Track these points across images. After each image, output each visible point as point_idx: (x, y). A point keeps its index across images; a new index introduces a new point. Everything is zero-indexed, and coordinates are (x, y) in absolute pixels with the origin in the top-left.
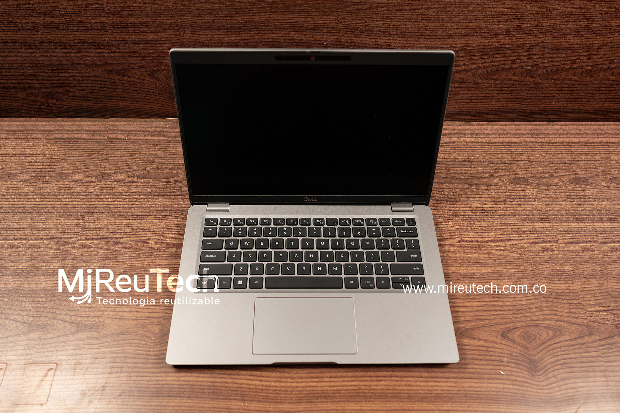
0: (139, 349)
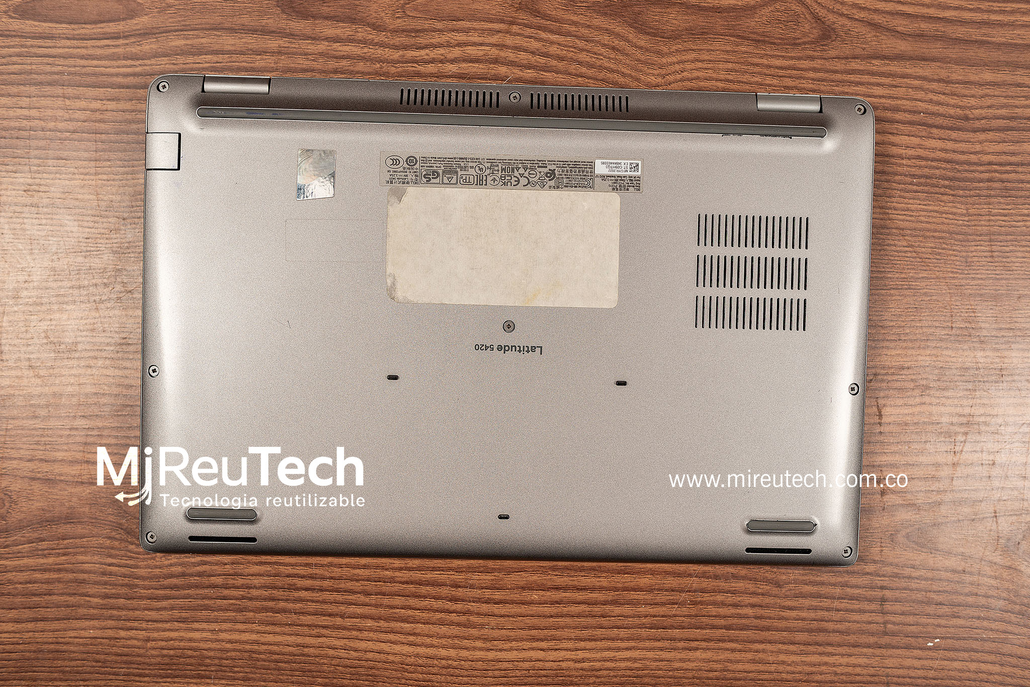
0: (110, 560)
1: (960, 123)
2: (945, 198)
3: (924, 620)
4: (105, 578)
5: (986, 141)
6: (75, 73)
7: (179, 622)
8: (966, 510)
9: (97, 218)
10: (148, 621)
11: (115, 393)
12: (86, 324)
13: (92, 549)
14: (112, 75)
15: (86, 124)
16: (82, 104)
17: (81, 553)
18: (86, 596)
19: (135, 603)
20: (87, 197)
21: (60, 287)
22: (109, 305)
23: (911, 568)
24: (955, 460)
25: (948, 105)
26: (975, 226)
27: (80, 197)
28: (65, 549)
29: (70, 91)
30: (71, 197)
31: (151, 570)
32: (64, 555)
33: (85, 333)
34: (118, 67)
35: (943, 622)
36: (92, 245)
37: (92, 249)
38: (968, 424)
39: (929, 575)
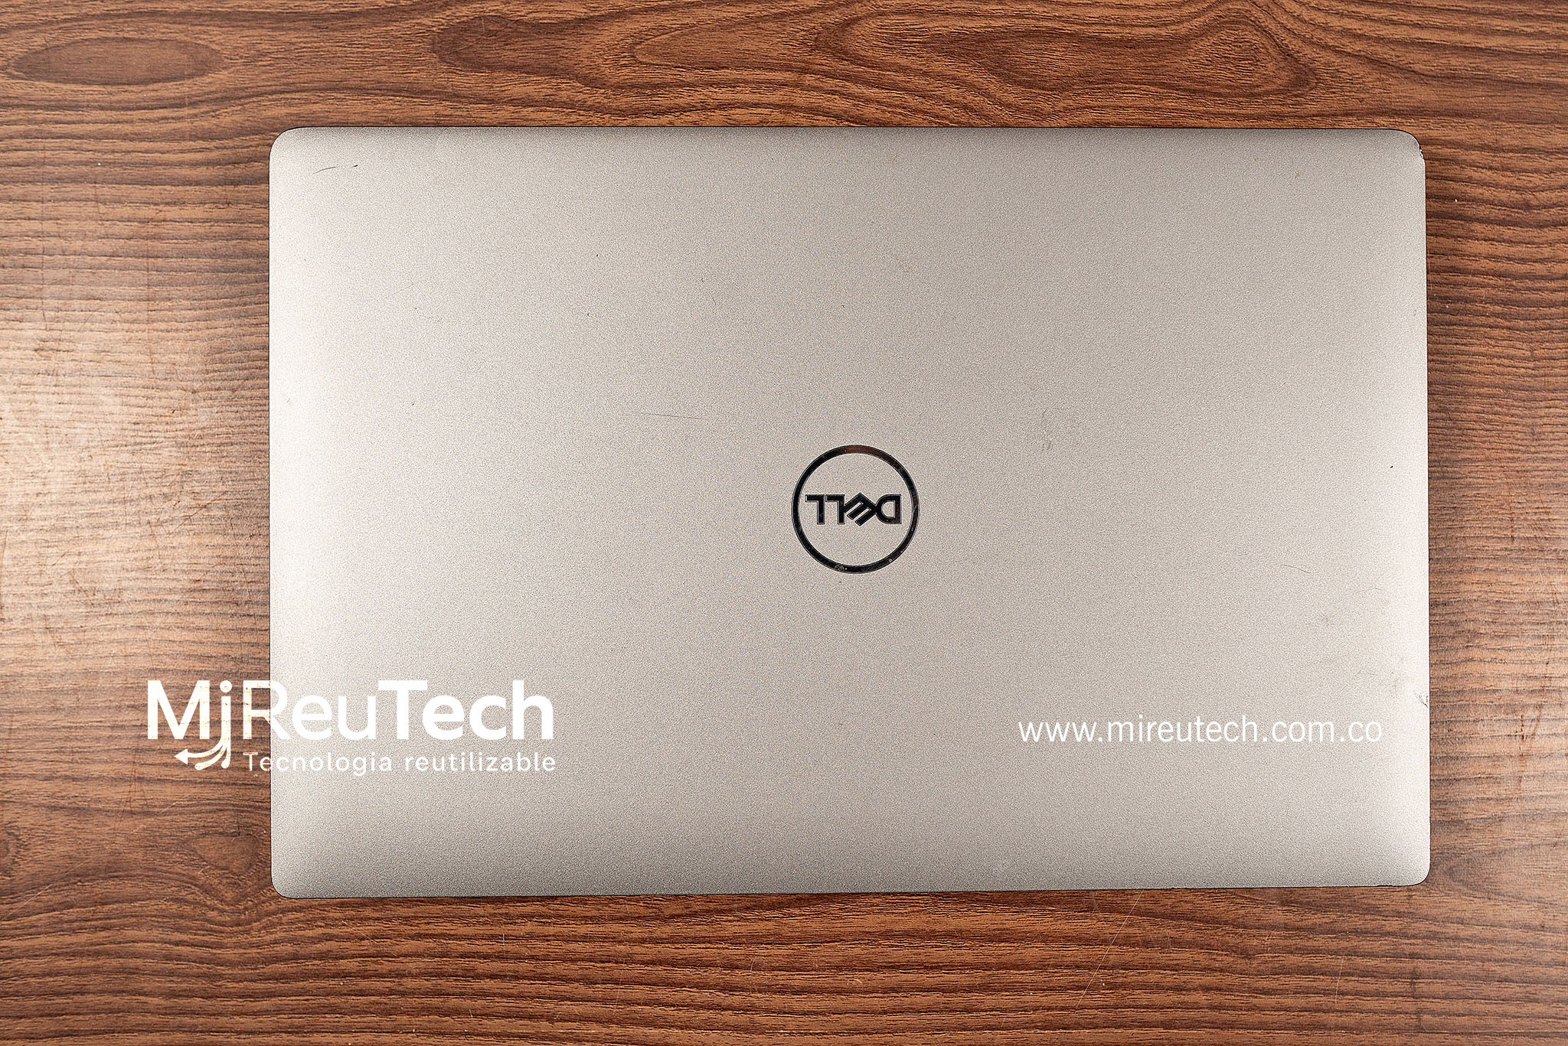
1: (1517, 214)
2: (1496, 332)
3: (1480, 1007)
4: (171, 965)
5: (1559, 241)
6: (115, 163)
7: (289, 1032)
8: (1543, 829)
9: (150, 391)
10: (240, 1033)
11: (182, 668)
12: (135, 559)
13: (149, 918)
14: (172, 164)
15: (132, 242)
16: (126, 211)
17: (132, 926)
18: (140, 995)
19: (218, 1004)
20: (134, 357)
21: (94, 502)
22: (171, 529)
23: (1458, 923)
24: (1524, 748)
25: (1497, 186)
26: (1545, 376)
27: (123, 357)
28: (106, 919)
29: (106, 191)
30: (109, 358)
31: (244, 951)
32: (104, 929)
33: (133, 573)
34: (182, 151)
35: (1511, 1009)
36: (144, 434)
37: (144, 440)
38: (1542, 690)
39: (1488, 933)
